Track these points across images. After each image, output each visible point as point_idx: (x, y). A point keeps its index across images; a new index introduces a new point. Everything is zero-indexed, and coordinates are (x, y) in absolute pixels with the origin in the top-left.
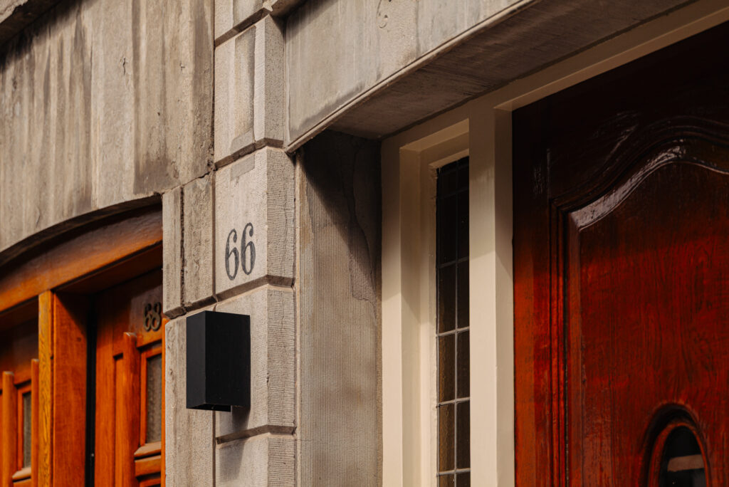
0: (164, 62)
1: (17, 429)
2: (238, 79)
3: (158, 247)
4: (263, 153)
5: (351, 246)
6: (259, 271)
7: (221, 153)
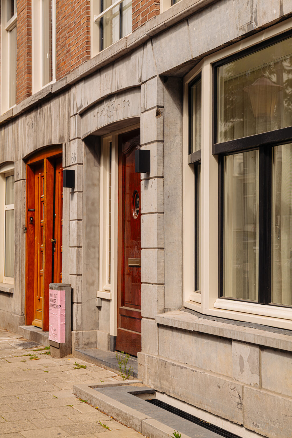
0: (63, 118)
1: (42, 186)
2: (74, 125)
3: (62, 154)
4: (77, 140)
5: (94, 157)
6: (76, 162)
7: (71, 138)
